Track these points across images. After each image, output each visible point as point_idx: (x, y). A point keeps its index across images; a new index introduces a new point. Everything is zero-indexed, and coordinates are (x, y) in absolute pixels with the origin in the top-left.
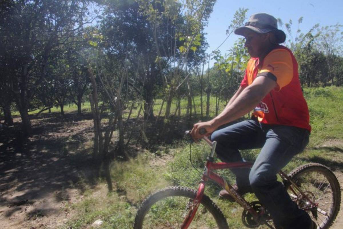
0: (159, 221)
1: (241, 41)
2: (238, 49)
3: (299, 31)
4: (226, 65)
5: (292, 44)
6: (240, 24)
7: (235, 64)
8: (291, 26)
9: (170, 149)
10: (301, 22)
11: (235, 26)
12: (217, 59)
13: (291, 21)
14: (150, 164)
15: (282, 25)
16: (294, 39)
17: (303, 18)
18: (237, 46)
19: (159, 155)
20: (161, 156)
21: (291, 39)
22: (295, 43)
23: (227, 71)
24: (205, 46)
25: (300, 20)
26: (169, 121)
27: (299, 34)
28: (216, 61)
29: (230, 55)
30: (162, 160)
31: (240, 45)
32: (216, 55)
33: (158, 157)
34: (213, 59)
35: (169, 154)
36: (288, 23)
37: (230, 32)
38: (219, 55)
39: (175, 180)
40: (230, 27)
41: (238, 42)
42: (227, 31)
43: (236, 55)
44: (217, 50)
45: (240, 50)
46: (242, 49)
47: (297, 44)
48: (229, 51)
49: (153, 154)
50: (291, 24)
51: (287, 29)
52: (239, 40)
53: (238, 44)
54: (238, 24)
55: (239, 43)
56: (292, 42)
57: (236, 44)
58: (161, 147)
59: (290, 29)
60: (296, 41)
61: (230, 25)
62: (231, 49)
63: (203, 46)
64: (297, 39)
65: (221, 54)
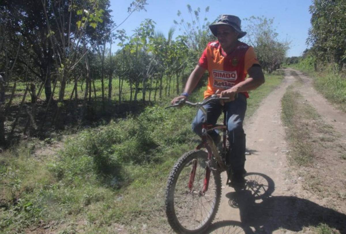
0: (32, 221)
1: (147, 22)
2: (144, 30)
3: (206, 19)
4: (130, 46)
5: (199, 31)
6: (142, 2)
7: (140, 45)
8: (200, 14)
9: (63, 136)
10: (208, 11)
11: (137, 4)
12: (121, 39)
13: (199, 9)
14: (36, 154)
15: (192, 12)
16: (202, 27)
17: (209, 8)
18: (143, 27)
19: (49, 142)
20: (52, 144)
21: (199, 26)
22: (202, 30)
23: (132, 52)
24: (111, 25)
25: (207, 9)
26: (63, 105)
27: (206, 22)
28: (121, 41)
29: (135, 35)
30: (52, 148)
31: (146, 26)
32: (120, 35)
33: (48, 145)
34: (118, 39)
35: (62, 141)
36: (197, 10)
37: (132, 10)
38: (124, 35)
39: (61, 170)
40: (132, 5)
41: (144, 23)
42: (129, 8)
43: (141, 36)
44: (122, 30)
45: (145, 32)
46: (148, 30)
47: (203, 31)
48: (134, 31)
49: (42, 142)
50: (199, 11)
51: (196, 16)
52: (146, 21)
53: (144, 25)
54: (140, 3)
55: (146, 24)
56: (199, 29)
57: (142, 25)
58: (54, 134)
59: (198, 16)
60: (203, 28)
61: (132, 3)
62: (136, 30)
63: (109, 25)
64: (204, 27)
65: (126, 34)
